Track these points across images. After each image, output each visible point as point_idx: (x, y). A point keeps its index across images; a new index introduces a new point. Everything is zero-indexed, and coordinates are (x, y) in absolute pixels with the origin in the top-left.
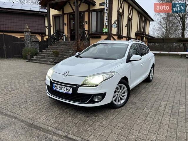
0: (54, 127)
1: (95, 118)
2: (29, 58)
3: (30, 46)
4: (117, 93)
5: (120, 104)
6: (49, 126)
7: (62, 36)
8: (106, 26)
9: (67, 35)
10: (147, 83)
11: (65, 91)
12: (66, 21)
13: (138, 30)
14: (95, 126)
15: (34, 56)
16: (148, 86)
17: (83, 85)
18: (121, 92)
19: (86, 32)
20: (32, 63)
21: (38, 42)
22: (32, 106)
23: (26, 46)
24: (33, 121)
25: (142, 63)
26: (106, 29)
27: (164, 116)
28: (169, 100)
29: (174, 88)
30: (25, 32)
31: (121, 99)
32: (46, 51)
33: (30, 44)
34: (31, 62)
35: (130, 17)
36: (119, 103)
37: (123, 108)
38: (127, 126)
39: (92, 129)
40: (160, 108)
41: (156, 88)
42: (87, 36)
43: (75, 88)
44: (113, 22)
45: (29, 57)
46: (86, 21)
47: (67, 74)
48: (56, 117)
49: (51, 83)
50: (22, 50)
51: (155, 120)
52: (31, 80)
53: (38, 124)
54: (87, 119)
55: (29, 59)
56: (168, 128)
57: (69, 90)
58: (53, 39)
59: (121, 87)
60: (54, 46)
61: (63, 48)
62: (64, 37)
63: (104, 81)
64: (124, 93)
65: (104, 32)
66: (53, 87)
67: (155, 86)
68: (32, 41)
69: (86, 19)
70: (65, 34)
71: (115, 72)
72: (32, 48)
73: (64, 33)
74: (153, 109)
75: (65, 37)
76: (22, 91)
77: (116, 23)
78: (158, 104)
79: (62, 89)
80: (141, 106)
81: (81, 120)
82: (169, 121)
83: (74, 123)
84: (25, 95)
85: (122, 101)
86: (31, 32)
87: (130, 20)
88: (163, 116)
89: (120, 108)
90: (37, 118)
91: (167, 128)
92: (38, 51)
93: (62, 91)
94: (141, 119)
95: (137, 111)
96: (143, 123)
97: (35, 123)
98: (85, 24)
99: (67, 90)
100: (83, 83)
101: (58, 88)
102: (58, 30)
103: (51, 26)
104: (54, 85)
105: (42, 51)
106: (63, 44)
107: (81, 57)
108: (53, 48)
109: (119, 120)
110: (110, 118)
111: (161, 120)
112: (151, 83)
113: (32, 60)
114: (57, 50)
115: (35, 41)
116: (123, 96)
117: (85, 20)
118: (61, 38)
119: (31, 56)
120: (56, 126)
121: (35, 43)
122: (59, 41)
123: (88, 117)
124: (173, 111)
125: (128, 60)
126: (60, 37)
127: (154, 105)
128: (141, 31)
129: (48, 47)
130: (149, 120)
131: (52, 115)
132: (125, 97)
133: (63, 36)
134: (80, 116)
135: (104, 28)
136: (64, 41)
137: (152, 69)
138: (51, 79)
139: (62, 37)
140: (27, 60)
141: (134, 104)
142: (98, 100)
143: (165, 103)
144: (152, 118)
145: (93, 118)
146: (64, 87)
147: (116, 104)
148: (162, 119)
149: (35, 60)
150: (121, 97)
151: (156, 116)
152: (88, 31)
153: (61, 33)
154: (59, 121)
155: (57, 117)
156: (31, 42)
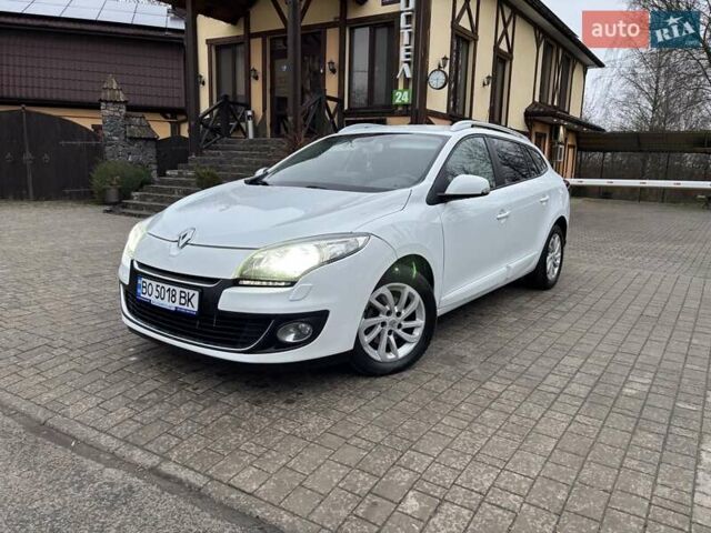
0: (119, 435)
1: (283, 406)
2: (114, 200)
3: (121, 158)
4: (383, 317)
5: (392, 362)
6: (101, 431)
7: (243, 119)
8: (407, 81)
9: (259, 113)
10: (535, 293)
11: (177, 304)
12: (257, 64)
13: (537, 100)
14: (275, 435)
15: (134, 194)
16: (533, 304)
17: (241, 282)
18: (399, 314)
19: (332, 105)
20: (123, 218)
21: (155, 140)
22: (63, 360)
23: (109, 154)
24: (50, 415)
25: (503, 211)
26: (406, 93)
27: (553, 407)
28: (596, 354)
29: (636, 309)
30: (106, 102)
31: (400, 342)
32: (180, 175)
33: (120, 148)
34: (121, 214)
35: (504, 46)
36: (391, 356)
37: (405, 374)
38: (395, 439)
39: (257, 445)
40: (551, 379)
41: (564, 309)
42: (336, 119)
43: (210, 290)
44: (432, 66)
45: (113, 195)
46: (331, 63)
47: (185, 240)
48: (141, 401)
49: (134, 274)
50: (91, 170)
51: (514, 418)
52: (95, 275)
53: (66, 422)
54: (252, 409)
55: (114, 204)
56: (555, 447)
57: (189, 300)
58: (207, 131)
59: (397, 294)
60: (209, 155)
61: (242, 162)
62: (250, 122)
63: (322, 264)
64: (412, 317)
65: (397, 105)
66: (139, 291)
67: (560, 303)
68: (131, 138)
69: (332, 54)
70: (253, 112)
71: (368, 235)
72: (131, 163)
73: (248, 107)
74: (524, 380)
75: (254, 123)
76: (47, 311)
77: (447, 70)
78: (548, 364)
79: (167, 294)
80: (477, 371)
81: (227, 414)
82: (565, 425)
83: (200, 424)
84: (54, 324)
85: (404, 351)
86: (125, 102)
87: (502, 60)
88: (548, 409)
89: (395, 376)
90: (67, 403)
91: (550, 449)
92: (154, 174)
93: (166, 304)
94: (461, 415)
95: (458, 386)
96: (463, 430)
97: (56, 421)
98: (328, 72)
99: (183, 301)
100: (241, 275)
101: (153, 294)
102: (226, 96)
103: (204, 84)
104: (140, 282)
105: (165, 175)
106: (242, 147)
107: (265, 184)
108: (205, 162)
109: (375, 415)
110: (342, 407)
111: (537, 422)
112: (549, 293)
113: (125, 206)
114: (219, 169)
115: (140, 139)
116: (410, 331)
117: (328, 60)
118: (239, 127)
119: (120, 190)
120: (129, 432)
121: (141, 143)
122: (229, 136)
123: (258, 403)
124: (595, 390)
125: (438, 196)
126: (234, 124)
127: (531, 369)
128: (550, 103)
129: (186, 161)
130: (492, 421)
131: (129, 393)
132: (418, 333)
133: (244, 121)
134: (231, 400)
135: (397, 88)
136: (251, 136)
137: (557, 237)
138: (132, 261)
139: (243, 125)
140: (107, 208)
141: (453, 364)
142: (296, 337)
143: (577, 362)
144: (507, 413)
145: (277, 408)
146: (172, 287)
147: (379, 359)
148: (543, 416)
149: (137, 207)
150: (400, 332)
151: (524, 405)
152: (340, 101)
153: (241, 110)
154: (147, 414)
155: (144, 402)
156: (125, 140)
